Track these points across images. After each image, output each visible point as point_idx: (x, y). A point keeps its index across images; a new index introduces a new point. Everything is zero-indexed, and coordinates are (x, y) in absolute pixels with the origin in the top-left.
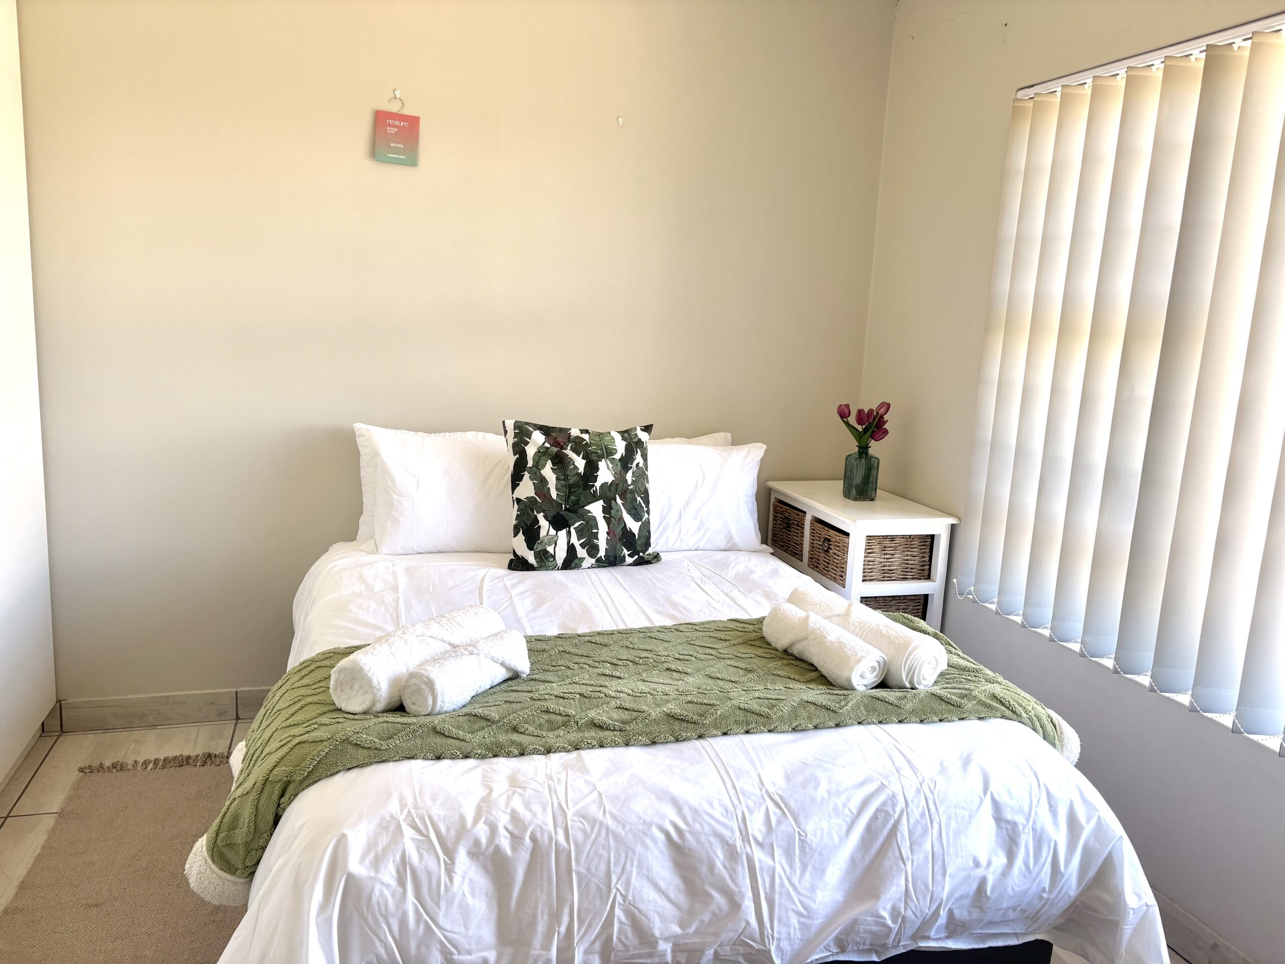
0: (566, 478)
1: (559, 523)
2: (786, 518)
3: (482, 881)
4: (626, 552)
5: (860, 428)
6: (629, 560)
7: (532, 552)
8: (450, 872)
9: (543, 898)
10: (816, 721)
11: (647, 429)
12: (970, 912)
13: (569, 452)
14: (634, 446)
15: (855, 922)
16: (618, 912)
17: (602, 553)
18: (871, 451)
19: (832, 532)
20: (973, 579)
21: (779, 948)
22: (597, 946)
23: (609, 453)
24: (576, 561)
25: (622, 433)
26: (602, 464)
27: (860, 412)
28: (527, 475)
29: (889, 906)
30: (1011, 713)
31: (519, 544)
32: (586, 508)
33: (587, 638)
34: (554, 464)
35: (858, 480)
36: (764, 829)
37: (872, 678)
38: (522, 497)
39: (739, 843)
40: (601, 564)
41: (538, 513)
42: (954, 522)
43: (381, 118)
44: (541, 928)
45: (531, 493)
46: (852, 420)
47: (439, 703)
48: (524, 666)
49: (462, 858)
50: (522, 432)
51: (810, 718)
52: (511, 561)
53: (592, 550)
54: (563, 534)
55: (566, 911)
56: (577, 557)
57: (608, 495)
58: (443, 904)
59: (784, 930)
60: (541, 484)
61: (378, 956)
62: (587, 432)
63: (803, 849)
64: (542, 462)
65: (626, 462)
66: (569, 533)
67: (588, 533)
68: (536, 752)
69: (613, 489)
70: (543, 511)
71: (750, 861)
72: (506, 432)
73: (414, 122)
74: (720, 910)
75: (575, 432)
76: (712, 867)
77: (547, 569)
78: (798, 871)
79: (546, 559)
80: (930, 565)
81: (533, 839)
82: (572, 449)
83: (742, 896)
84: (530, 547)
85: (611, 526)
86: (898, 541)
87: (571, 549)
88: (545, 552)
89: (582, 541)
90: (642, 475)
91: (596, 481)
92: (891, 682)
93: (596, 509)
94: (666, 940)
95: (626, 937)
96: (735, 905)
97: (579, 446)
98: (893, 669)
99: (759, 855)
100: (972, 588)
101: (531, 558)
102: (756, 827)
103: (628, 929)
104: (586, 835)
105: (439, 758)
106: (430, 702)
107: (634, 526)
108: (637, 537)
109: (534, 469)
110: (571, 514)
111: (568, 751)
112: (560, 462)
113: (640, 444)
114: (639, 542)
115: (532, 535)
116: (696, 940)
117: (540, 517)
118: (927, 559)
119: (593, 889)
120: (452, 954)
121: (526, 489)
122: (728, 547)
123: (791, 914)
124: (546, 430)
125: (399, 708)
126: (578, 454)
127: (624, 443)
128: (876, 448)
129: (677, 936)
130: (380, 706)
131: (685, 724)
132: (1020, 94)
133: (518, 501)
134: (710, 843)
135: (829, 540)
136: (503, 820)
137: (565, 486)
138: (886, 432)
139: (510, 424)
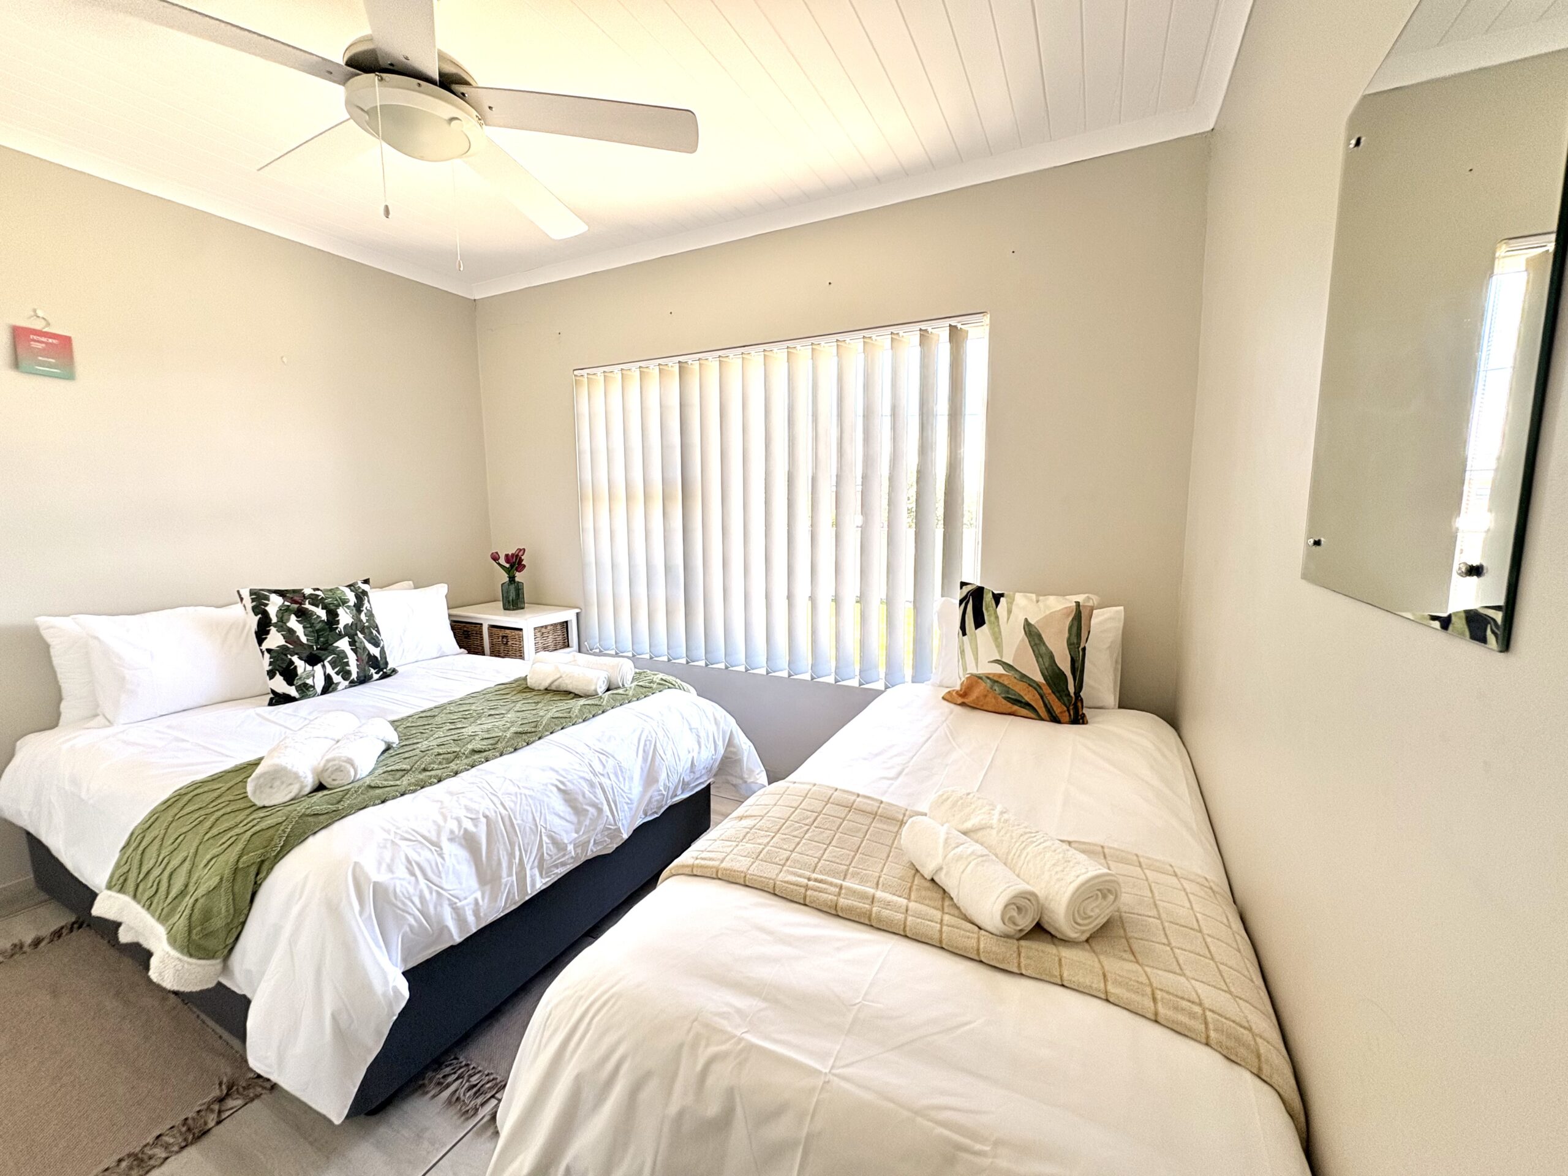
0: (312, 625)
1: (313, 660)
2: (465, 631)
3: (463, 854)
4: (373, 671)
5: (507, 565)
6: (376, 676)
7: (294, 687)
8: (441, 855)
9: (502, 847)
10: (593, 713)
11: (366, 582)
12: (690, 776)
13: (307, 606)
14: (361, 596)
15: (651, 797)
16: (545, 838)
17: (354, 676)
18: (517, 579)
19: (508, 631)
20: (597, 640)
21: (623, 825)
22: (536, 863)
23: (344, 602)
24: (333, 686)
25: (349, 586)
26: (341, 611)
27: (507, 556)
28: (273, 630)
29: (662, 784)
31: (279, 684)
32: (335, 645)
33: (417, 716)
34: (297, 617)
35: (512, 595)
36: (602, 767)
37: (604, 688)
38: (273, 646)
39: (593, 778)
40: (353, 684)
41: (292, 656)
42: (578, 610)
43: (20, 336)
44: (505, 865)
45: (282, 642)
46: (502, 561)
47: (359, 772)
48: (393, 738)
49: (445, 844)
50: (259, 599)
51: (590, 712)
52: (271, 699)
53: (346, 675)
54: (319, 667)
55: (517, 848)
56: (333, 683)
57: (351, 632)
58: (443, 875)
59: (623, 814)
60: (290, 634)
61: (411, 926)
62: (318, 589)
63: (622, 772)
64: (285, 618)
65: (358, 607)
66: (324, 666)
67: (340, 662)
68: (449, 776)
69: (354, 627)
70: (297, 654)
71: (600, 784)
72: (242, 599)
73: (66, 341)
74: (593, 816)
75: (308, 591)
76: (584, 796)
77: (309, 697)
78: (622, 782)
79: (307, 689)
80: (568, 639)
81: (486, 817)
82: (309, 603)
83: (602, 804)
84: (290, 683)
85: (358, 654)
86: (549, 628)
87: (328, 678)
88: (305, 685)
89: (336, 670)
90: (370, 615)
91: (338, 624)
92: (611, 688)
93: (343, 644)
94: (570, 843)
95: (550, 850)
96: (600, 811)
97: (315, 600)
98: (613, 680)
99: (604, 780)
100: (598, 645)
101: (292, 691)
102: (598, 768)
103: (551, 846)
104: (515, 803)
105: (383, 802)
107: (375, 651)
108: (379, 659)
109: (280, 623)
110: (323, 652)
111: (468, 770)
112: (303, 615)
113: (365, 593)
114: (381, 662)
115: (290, 675)
116: (584, 837)
117: (295, 659)
118: (566, 636)
119: (528, 829)
120: (456, 903)
121: (275, 639)
122: (438, 655)
123: (625, 805)
124: (281, 593)
125: (320, 787)
126: (317, 606)
127: (353, 594)
128: (519, 577)
129: (575, 839)
131: (528, 735)
132: (576, 372)
133: (269, 651)
134: (579, 783)
135: (507, 637)
136: (462, 813)
137: (313, 631)
138: (524, 566)
139: (245, 594)
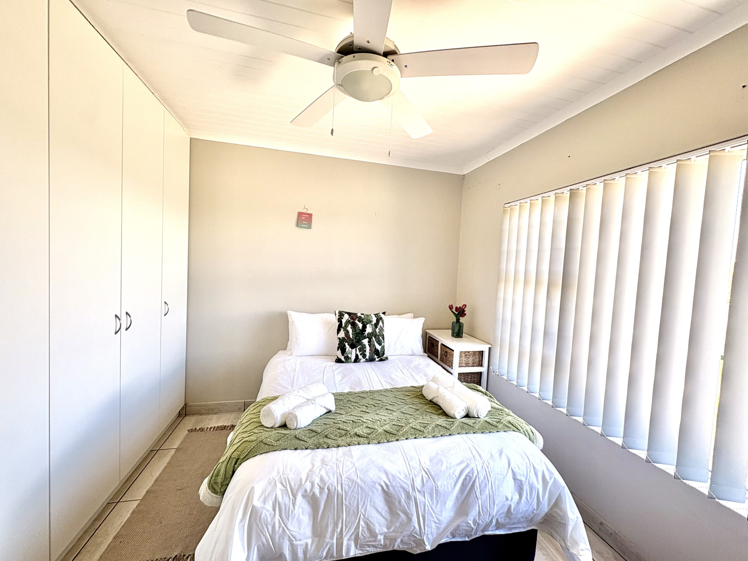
0: (355, 331)
1: (353, 346)
2: (432, 343)
3: (307, 508)
4: (376, 357)
5: (456, 313)
6: (377, 359)
7: (343, 357)
8: (294, 504)
9: (331, 516)
10: (441, 433)
11: (384, 313)
12: (505, 520)
13: (357, 321)
14: (379, 319)
15: (458, 526)
16: (362, 523)
17: (367, 357)
18: (460, 321)
19: (448, 349)
20: (497, 367)
21: (427, 538)
22: (353, 537)
23: (371, 322)
24: (359, 360)
25: (375, 315)
26: (368, 326)
27: (456, 307)
28: (342, 329)
29: (472, 519)
30: (517, 429)
31: (339, 353)
32: (362, 341)
33: (358, 395)
34: (351, 326)
35: (456, 330)
36: (421, 484)
37: (463, 414)
38: (340, 337)
39: (411, 491)
40: (367, 361)
41: (346, 343)
42: (490, 346)
43: (300, 214)
44: (330, 529)
45: (344, 336)
46: (454, 310)
47: (299, 425)
48: (333, 408)
49: (299, 497)
50: (341, 315)
51: (439, 432)
52: (336, 359)
53: (364, 356)
54: (354, 350)
55: (340, 522)
56: (359, 358)
57: (370, 336)
58: (290, 519)
59: (429, 530)
60: (347, 332)
61: (263, 543)
62: (363, 314)
63: (437, 494)
64: (347, 325)
65: (376, 325)
66: (356, 350)
67: (363, 350)
68: (334, 447)
69: (372, 334)
70: (347, 342)
71: (415, 499)
72: (336, 314)
73: (310, 215)
74: (403, 521)
75: (359, 315)
76: (400, 502)
77: (349, 362)
78: (435, 503)
79: (348, 359)
80: (482, 361)
81: (328, 489)
82: (358, 320)
83: (412, 515)
84: (343, 355)
85: (371, 347)
86: (470, 353)
87: (357, 356)
88: (348, 357)
89: (361, 353)
90: (382, 329)
91: (365, 332)
92: (471, 415)
93: (365, 341)
94: (381, 534)
95: (365, 533)
96: (410, 519)
97: (360, 319)
98: (471, 410)
99: (419, 496)
100: (497, 371)
101: (343, 359)
102: (418, 484)
103: (366, 530)
104: (350, 488)
105: (296, 449)
106: (295, 425)
107: (379, 347)
108: (380, 351)
109: (345, 327)
110: (357, 343)
111: (346, 446)
112: (354, 325)
113: (381, 318)
114: (380, 353)
115: (343, 351)
116: (393, 534)
117: (346, 344)
118: (481, 359)
119: (352, 512)
120: (293, 541)
121: (342, 334)
122: (412, 354)
123: (432, 523)
124: (349, 314)
125: (284, 426)
126: (360, 322)
127: (376, 318)
128: (462, 320)
129: (386, 533)
130: (277, 425)
131: (391, 435)
132: (506, 205)
133: (339, 338)
134: (399, 490)
135: (447, 352)
136: (317, 480)
137: (355, 333)
138: (465, 314)
139: (337, 312)
